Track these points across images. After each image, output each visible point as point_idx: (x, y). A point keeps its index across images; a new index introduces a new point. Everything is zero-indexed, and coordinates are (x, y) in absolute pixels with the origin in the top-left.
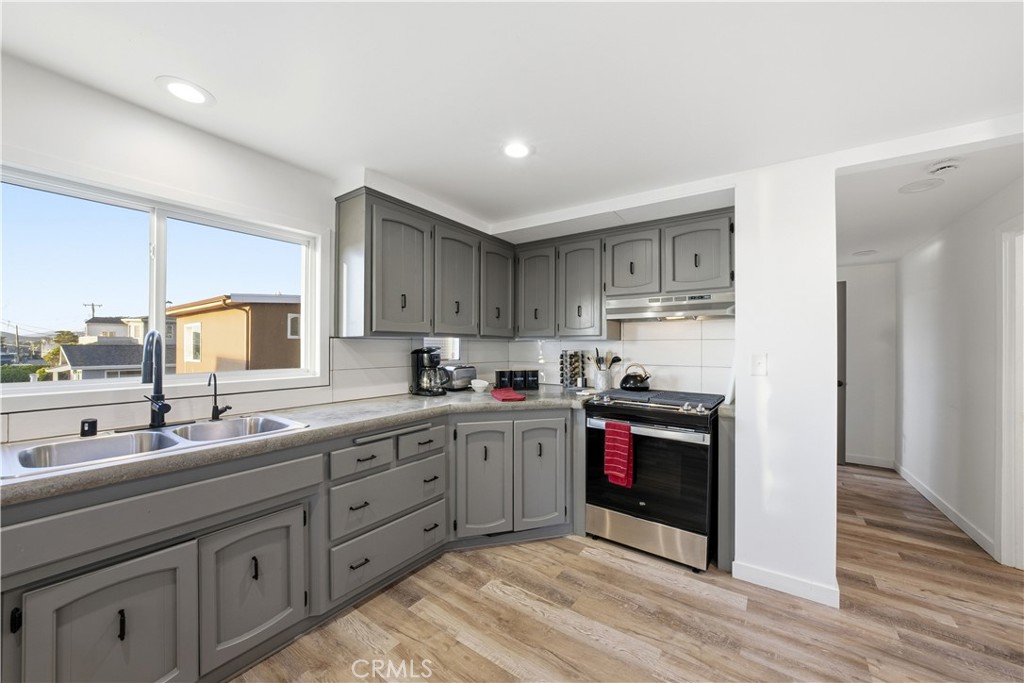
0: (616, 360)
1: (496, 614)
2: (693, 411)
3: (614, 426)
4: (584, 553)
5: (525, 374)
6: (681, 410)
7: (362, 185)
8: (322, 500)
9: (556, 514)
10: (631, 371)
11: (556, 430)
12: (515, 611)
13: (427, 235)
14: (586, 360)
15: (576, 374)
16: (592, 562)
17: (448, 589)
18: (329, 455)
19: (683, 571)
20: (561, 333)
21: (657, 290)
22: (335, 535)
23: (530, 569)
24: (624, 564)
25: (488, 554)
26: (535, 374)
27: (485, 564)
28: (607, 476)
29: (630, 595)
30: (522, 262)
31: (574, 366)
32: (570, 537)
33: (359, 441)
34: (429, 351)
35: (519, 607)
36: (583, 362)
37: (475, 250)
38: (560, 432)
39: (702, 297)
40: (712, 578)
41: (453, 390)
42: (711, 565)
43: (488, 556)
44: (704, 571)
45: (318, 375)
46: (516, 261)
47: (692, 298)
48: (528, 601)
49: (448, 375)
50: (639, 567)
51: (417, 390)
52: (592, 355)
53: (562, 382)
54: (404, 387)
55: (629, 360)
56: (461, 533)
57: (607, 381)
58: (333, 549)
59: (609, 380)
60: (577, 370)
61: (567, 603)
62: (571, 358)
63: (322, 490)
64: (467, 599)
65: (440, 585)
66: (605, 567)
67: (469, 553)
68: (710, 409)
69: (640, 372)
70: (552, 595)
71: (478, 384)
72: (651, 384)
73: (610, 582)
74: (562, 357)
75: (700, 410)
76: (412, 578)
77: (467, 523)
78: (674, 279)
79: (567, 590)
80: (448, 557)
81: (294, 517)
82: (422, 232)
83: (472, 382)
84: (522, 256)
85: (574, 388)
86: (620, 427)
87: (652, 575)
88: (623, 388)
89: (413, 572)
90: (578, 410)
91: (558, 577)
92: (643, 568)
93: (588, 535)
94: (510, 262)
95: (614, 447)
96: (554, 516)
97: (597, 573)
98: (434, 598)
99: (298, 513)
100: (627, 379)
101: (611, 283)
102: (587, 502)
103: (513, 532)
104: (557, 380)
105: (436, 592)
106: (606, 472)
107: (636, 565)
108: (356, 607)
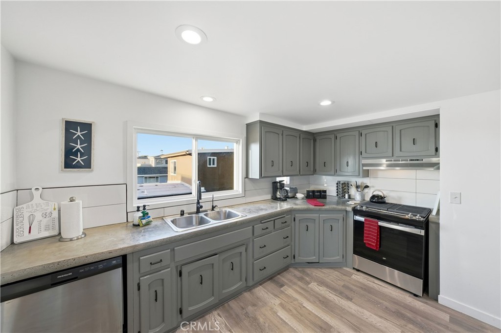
0: (367, 187)
1: (318, 298)
2: (414, 218)
3: (370, 221)
4: (353, 277)
5: (320, 191)
6: (407, 217)
7: (259, 119)
8: (251, 245)
9: (339, 257)
10: (376, 193)
11: (339, 220)
12: (326, 298)
13: (280, 135)
14: (349, 185)
15: (345, 192)
16: (358, 282)
17: (295, 284)
18: (253, 227)
19: (408, 294)
20: (337, 174)
21: (391, 155)
22: (256, 257)
23: (329, 281)
24: (375, 285)
25: (308, 271)
26: (325, 192)
27: (308, 275)
28: (365, 243)
29: (381, 301)
30: (318, 141)
31: (344, 188)
32: (344, 268)
33: (263, 222)
34: (280, 182)
35: (327, 296)
36: (348, 187)
37: (298, 138)
38: (341, 221)
39: (418, 160)
40: (427, 301)
41: (289, 198)
42: (424, 294)
43: (309, 272)
44: (421, 297)
45: (241, 192)
46: (315, 141)
47: (411, 160)
48: (331, 295)
49: (287, 191)
50: (384, 288)
51: (275, 198)
52: (353, 183)
53: (337, 195)
54: (269, 197)
55: (373, 187)
56: (297, 260)
57: (362, 197)
58: (255, 262)
59: (363, 196)
60: (345, 190)
61: (349, 299)
62: (342, 185)
63: (251, 240)
64: (303, 289)
65: (291, 281)
66: (365, 285)
67: (300, 269)
68: (424, 218)
69: (380, 194)
70: (341, 294)
71: (300, 196)
72: (387, 200)
73: (369, 293)
74: (337, 184)
75: (418, 217)
76: (278, 276)
77: (299, 256)
78: (401, 151)
79: (347, 293)
80: (291, 269)
81: (243, 249)
82: (279, 134)
83: (297, 194)
84: (318, 139)
85: (344, 199)
86: (373, 222)
87: (391, 293)
88: (371, 201)
89: (279, 274)
90: (350, 211)
91: (343, 286)
92: (386, 289)
93: (354, 268)
94: (312, 141)
95: (369, 231)
96: (337, 258)
97: (361, 288)
98: (290, 287)
99: (243, 248)
100: (373, 197)
101: (364, 152)
102: (354, 253)
103: (318, 263)
104: (335, 194)
105: (290, 284)
106: (364, 242)
107: (382, 287)
108: (261, 285)
